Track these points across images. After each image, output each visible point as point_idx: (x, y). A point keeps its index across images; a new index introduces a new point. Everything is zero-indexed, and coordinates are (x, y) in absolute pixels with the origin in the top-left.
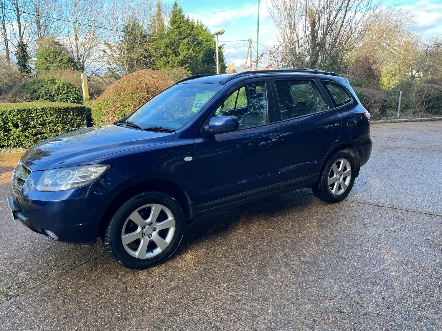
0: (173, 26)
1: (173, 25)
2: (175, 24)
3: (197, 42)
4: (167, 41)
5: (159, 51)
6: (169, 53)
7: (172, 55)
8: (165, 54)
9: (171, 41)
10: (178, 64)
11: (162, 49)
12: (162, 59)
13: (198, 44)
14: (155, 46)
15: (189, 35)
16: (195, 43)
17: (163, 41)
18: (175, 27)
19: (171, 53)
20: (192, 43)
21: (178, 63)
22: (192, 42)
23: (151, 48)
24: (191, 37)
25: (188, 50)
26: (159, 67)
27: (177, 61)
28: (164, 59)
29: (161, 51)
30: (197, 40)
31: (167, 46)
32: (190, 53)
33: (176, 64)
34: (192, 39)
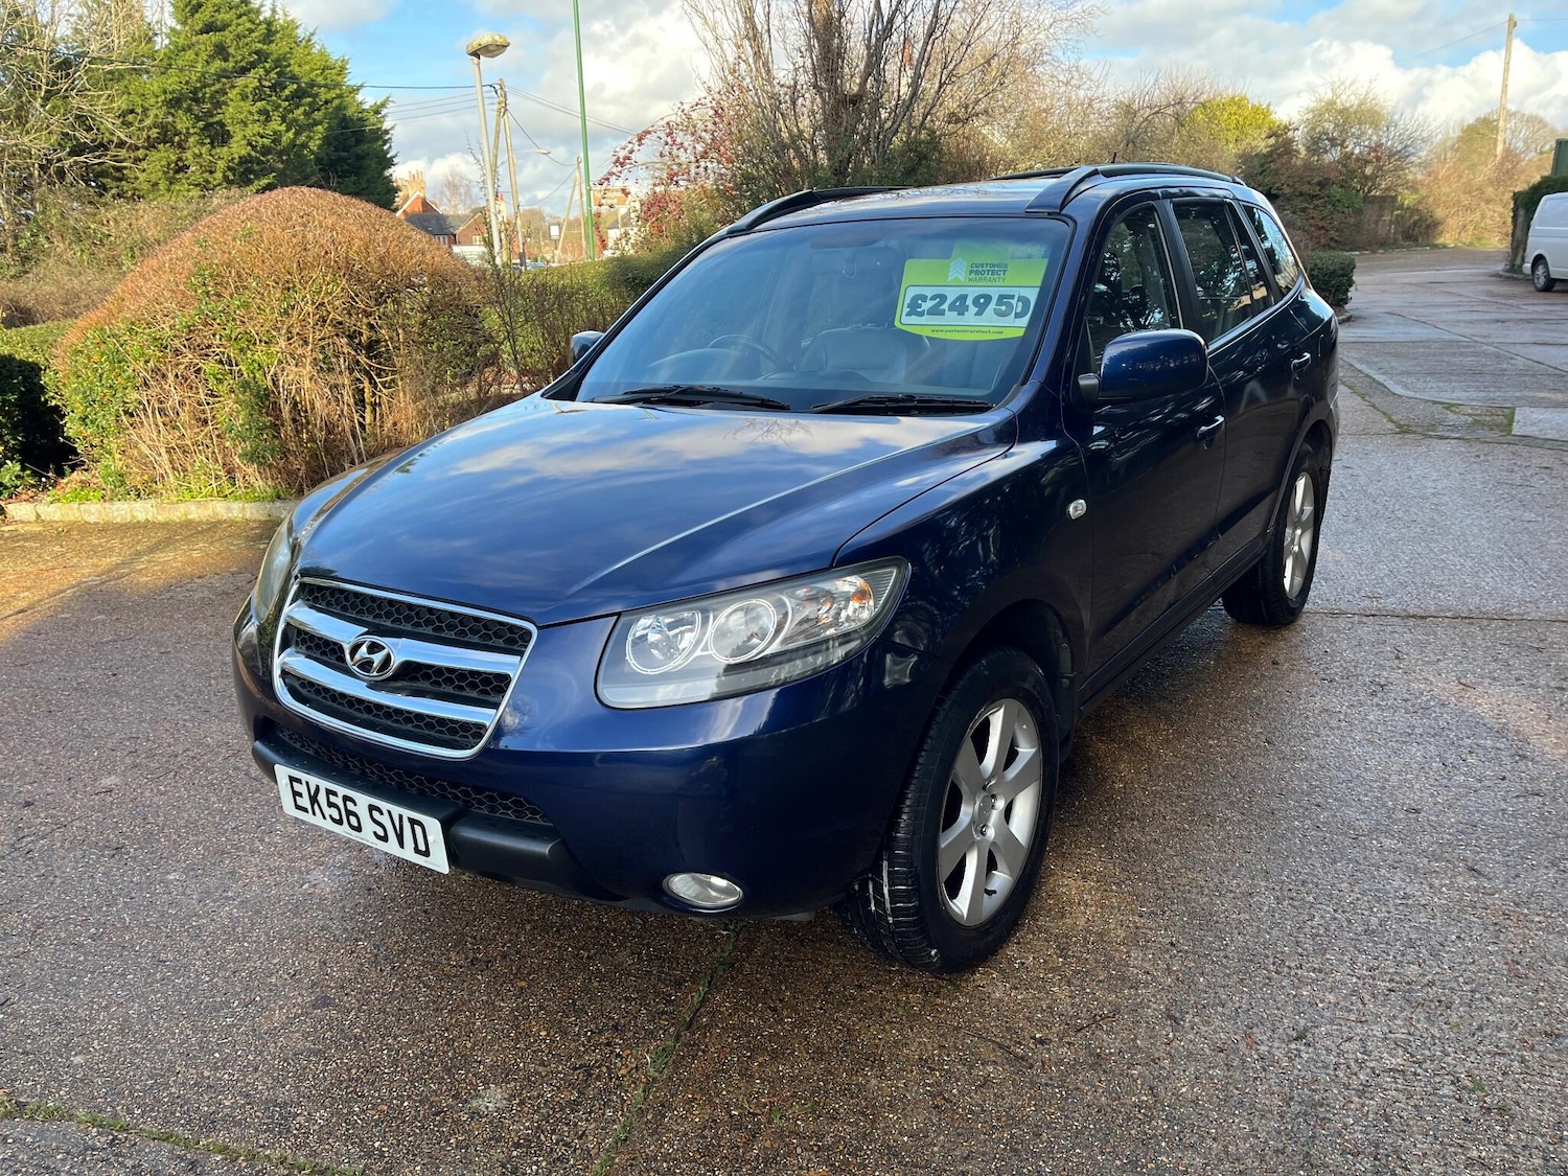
0: (189, 21)
1: (186, 18)
2: (197, 16)
3: (295, 86)
4: (172, 82)
5: (141, 121)
6: (184, 131)
7: (197, 138)
8: (166, 135)
9: (187, 83)
10: (226, 178)
11: (152, 114)
12: (154, 155)
13: (298, 95)
14: (121, 103)
15: (259, 61)
16: (287, 92)
17: (153, 84)
18: (197, 28)
19: (192, 131)
20: (275, 91)
21: (229, 173)
22: (273, 88)
23: (105, 111)
24: (267, 65)
25: (263, 118)
26: (146, 186)
27: (221, 164)
28: (164, 155)
29: (148, 122)
30: (294, 78)
31: (174, 103)
32: (275, 133)
33: (219, 175)
34: (273, 75)
